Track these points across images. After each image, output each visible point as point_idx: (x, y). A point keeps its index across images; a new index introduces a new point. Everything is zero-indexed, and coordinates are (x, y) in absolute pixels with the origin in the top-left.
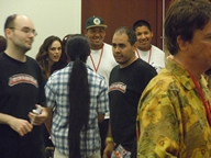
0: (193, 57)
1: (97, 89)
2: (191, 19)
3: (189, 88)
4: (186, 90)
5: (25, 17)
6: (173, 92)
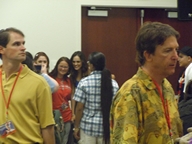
0: (156, 67)
2: (154, 37)
3: (151, 88)
4: (147, 89)
6: (135, 91)
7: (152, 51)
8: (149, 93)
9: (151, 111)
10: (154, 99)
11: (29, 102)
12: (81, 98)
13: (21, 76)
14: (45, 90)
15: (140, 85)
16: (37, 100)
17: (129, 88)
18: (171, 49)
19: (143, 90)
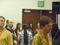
1: (30, 35)
2: (45, 22)
5: (11, 20)
6: (38, 38)
7: (44, 26)
8: (43, 38)
9: (43, 44)
10: (44, 40)
11: (5, 39)
12: (20, 37)
13: (3, 31)
14: (10, 36)
15: (40, 36)
16: (8, 39)
17: (37, 37)
18: (50, 26)
19: (41, 37)
